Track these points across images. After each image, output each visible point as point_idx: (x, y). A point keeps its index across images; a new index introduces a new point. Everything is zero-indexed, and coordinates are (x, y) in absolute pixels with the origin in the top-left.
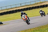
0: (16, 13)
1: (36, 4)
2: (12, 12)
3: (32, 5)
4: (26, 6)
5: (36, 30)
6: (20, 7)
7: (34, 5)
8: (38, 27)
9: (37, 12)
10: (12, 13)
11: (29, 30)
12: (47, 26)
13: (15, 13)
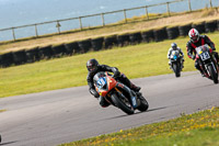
0: (36, 64)
1: (126, 22)
2: (16, 59)
3: (108, 27)
4: (82, 30)
5: (128, 142)
6: (56, 35)
7: (120, 29)
8: (136, 130)
9: (132, 62)
10: (18, 63)
11: (94, 140)
12: (178, 123)
13: (33, 62)
